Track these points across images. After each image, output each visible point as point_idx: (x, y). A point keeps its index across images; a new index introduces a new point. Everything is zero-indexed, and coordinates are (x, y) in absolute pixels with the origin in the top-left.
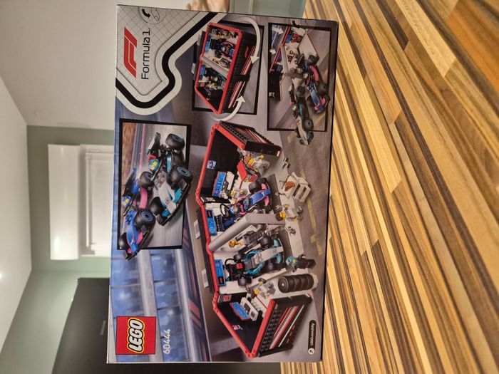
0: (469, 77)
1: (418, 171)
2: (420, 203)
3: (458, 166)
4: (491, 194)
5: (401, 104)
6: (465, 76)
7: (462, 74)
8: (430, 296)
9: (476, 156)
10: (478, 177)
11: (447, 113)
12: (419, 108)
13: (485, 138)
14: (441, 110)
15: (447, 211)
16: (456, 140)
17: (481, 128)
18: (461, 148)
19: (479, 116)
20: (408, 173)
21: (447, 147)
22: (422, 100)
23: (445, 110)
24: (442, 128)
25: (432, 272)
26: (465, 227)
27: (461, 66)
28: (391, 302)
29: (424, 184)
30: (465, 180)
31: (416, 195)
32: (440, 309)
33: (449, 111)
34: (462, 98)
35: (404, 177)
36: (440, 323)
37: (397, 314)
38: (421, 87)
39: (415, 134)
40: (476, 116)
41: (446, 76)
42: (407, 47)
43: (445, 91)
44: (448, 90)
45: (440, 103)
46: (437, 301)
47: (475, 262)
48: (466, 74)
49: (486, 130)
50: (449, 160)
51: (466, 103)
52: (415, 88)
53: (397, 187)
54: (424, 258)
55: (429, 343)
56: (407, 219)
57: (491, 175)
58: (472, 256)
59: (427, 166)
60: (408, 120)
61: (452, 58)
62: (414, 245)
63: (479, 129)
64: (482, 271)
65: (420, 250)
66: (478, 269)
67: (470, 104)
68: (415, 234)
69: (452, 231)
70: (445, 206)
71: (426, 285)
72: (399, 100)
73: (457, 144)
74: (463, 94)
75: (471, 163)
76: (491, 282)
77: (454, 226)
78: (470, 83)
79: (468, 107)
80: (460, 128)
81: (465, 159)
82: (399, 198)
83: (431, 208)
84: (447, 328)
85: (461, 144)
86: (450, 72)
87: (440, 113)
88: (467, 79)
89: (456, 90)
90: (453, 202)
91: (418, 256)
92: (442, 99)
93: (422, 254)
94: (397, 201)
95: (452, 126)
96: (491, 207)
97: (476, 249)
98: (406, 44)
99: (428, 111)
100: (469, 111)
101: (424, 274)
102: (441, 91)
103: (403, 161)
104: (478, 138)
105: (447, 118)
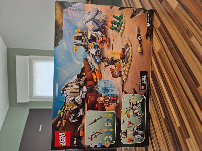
0: (182, 8)
1: (166, 42)
2: (167, 52)
3: (179, 36)
4: (189, 42)
5: (160, 22)
6: (181, 8)
7: (180, 7)
8: (171, 80)
9: (185, 32)
10: (185, 38)
11: (176, 21)
12: (167, 22)
13: (187, 25)
14: (174, 20)
15: (176, 52)
16: (179, 28)
17: (186, 23)
18: (180, 30)
19: (185, 19)
20: (163, 44)
21: (176, 31)
22: (168, 19)
23: (175, 20)
24: (174, 26)
25: (171, 73)
26: (182, 54)
27: (180, 5)
28: (158, 88)
29: (168, 46)
30: (181, 40)
31: (166, 50)
32: (174, 83)
33: (176, 20)
34: (180, 15)
35: (162, 46)
36: (174, 87)
37: (160, 91)
38: (167, 15)
39: (165, 31)
40: (184, 19)
41: (175, 9)
42: (162, 3)
43: (175, 14)
44: (176, 14)
45: (173, 18)
46: (173, 81)
47: (184, 64)
48: (181, 7)
49: (188, 23)
50: (176, 35)
51: (181, 17)
52: (165, 15)
53: (159, 50)
54: (168, 69)
55: (170, 95)
56: (163, 59)
57: (189, 36)
58: (183, 62)
59: (169, 40)
60: (163, 27)
61: (177, 3)
62: (165, 66)
63: (185, 23)
64: (187, 66)
65: (167, 67)
66: (185, 66)
67: (183, 16)
68: (166, 63)
69: (177, 58)
70: (175, 50)
71: (169, 77)
72: (160, 21)
73: (179, 30)
74: (180, 14)
75: (183, 35)
76: (189, 68)
77: (178, 55)
78: (182, 10)
79: (182, 17)
80: (180, 25)
81: (181, 33)
82: (160, 53)
83: (171, 52)
84: (176, 88)
85: (180, 29)
86: (176, 8)
87: (173, 21)
88: (182, 9)
89: (178, 13)
90: (178, 48)
91: (167, 69)
92: (174, 17)
93: (168, 68)
94: (160, 54)
95: (177, 24)
96: (189, 46)
97: (185, 60)
98: (162, 2)
99: (170, 22)
100: (182, 18)
101: (169, 74)
102: (174, 14)
103: (161, 41)
104: (185, 26)
105: (176, 22)
